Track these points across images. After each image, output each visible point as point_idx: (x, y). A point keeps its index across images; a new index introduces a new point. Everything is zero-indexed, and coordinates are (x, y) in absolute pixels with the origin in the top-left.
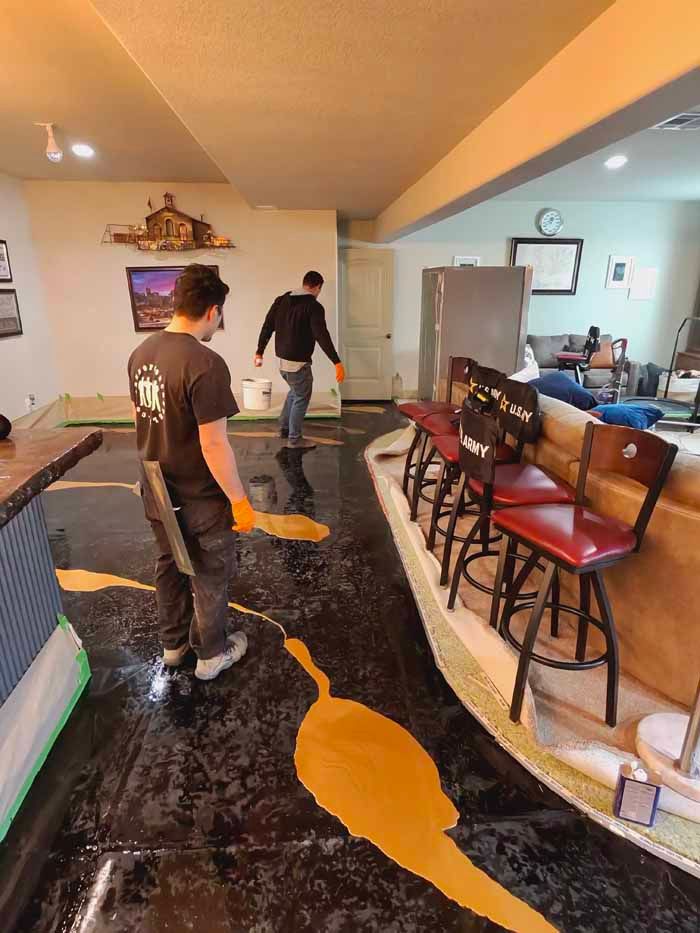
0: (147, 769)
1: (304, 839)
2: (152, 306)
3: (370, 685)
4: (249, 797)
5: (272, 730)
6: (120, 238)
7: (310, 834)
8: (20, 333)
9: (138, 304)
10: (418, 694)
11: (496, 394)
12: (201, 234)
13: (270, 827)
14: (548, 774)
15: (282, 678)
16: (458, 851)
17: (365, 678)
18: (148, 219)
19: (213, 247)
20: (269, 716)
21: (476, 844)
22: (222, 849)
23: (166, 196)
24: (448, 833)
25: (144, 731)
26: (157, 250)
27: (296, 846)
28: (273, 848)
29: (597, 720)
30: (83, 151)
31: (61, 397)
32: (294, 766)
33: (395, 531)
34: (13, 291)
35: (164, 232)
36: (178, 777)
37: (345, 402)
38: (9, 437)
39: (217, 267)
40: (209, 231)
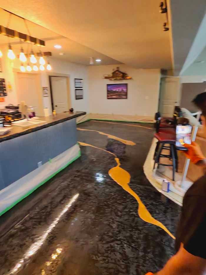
8: (82, 98)
9: (109, 93)
12: (124, 76)
18: (113, 73)
19: (127, 79)
23: (117, 68)
26: (114, 80)
30: (98, 60)
34: (82, 90)
39: (127, 84)
40: (126, 75)
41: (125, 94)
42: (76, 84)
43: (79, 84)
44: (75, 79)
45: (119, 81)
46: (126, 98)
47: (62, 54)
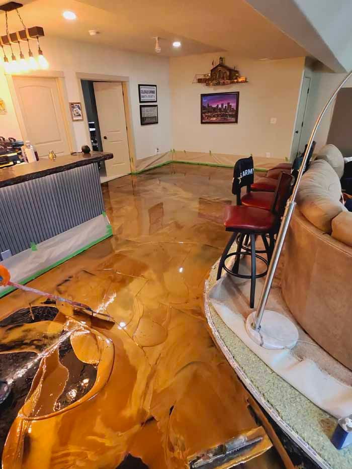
2: (209, 112)
6: (200, 81)
8: (157, 123)
9: (204, 111)
18: (212, 71)
19: (237, 82)
23: (221, 58)
26: (213, 85)
31: (171, 151)
34: (157, 106)
35: (217, 77)
39: (238, 92)
40: (237, 75)
41: (234, 113)
42: (141, 94)
43: (148, 95)
44: (139, 85)
45: (223, 87)
46: (235, 121)
47: (92, 33)
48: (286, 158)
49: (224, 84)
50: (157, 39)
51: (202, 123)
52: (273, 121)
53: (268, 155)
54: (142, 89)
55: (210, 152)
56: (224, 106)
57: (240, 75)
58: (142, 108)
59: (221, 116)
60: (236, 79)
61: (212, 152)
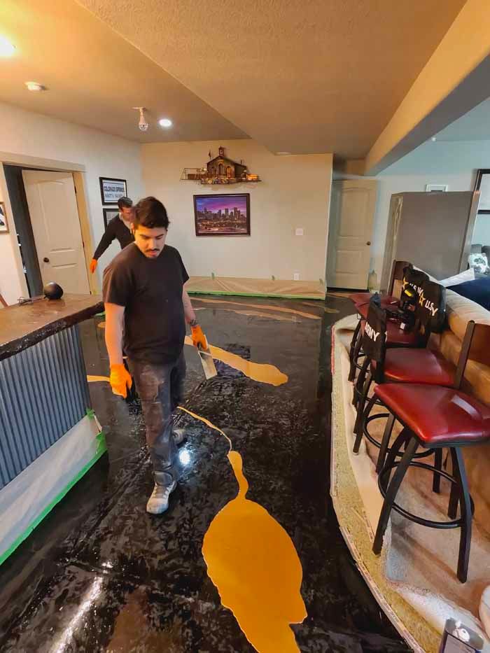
0: (115, 518)
1: (190, 596)
2: (206, 219)
3: (276, 497)
4: (167, 555)
5: (198, 512)
6: (191, 177)
7: (195, 594)
9: (199, 218)
10: (308, 511)
11: (420, 291)
12: (239, 172)
13: (172, 581)
14: (390, 605)
15: (218, 477)
16: (295, 643)
17: (273, 491)
18: (208, 164)
19: (247, 181)
20: (200, 501)
21: (311, 643)
22: (137, 586)
23: (220, 149)
24: (292, 626)
25: (123, 492)
26: (212, 184)
27: (183, 599)
28: (168, 596)
29: (450, 572)
30: (166, 123)
32: (202, 542)
33: (334, 386)
35: (217, 173)
36: (129, 529)
37: (330, 289)
38: (62, 298)
39: (249, 194)
40: (245, 171)
41: (244, 222)
42: (105, 193)
43: (114, 193)
44: (101, 179)
45: (228, 186)
46: (246, 232)
47: (33, 86)
48: (321, 281)
49: (229, 183)
50: (141, 110)
51: (198, 235)
52: (300, 232)
53: (296, 277)
54: (106, 184)
55: (213, 274)
56: (230, 212)
57: (248, 171)
58: (107, 213)
59: (226, 226)
60: (245, 176)
61: (215, 275)
